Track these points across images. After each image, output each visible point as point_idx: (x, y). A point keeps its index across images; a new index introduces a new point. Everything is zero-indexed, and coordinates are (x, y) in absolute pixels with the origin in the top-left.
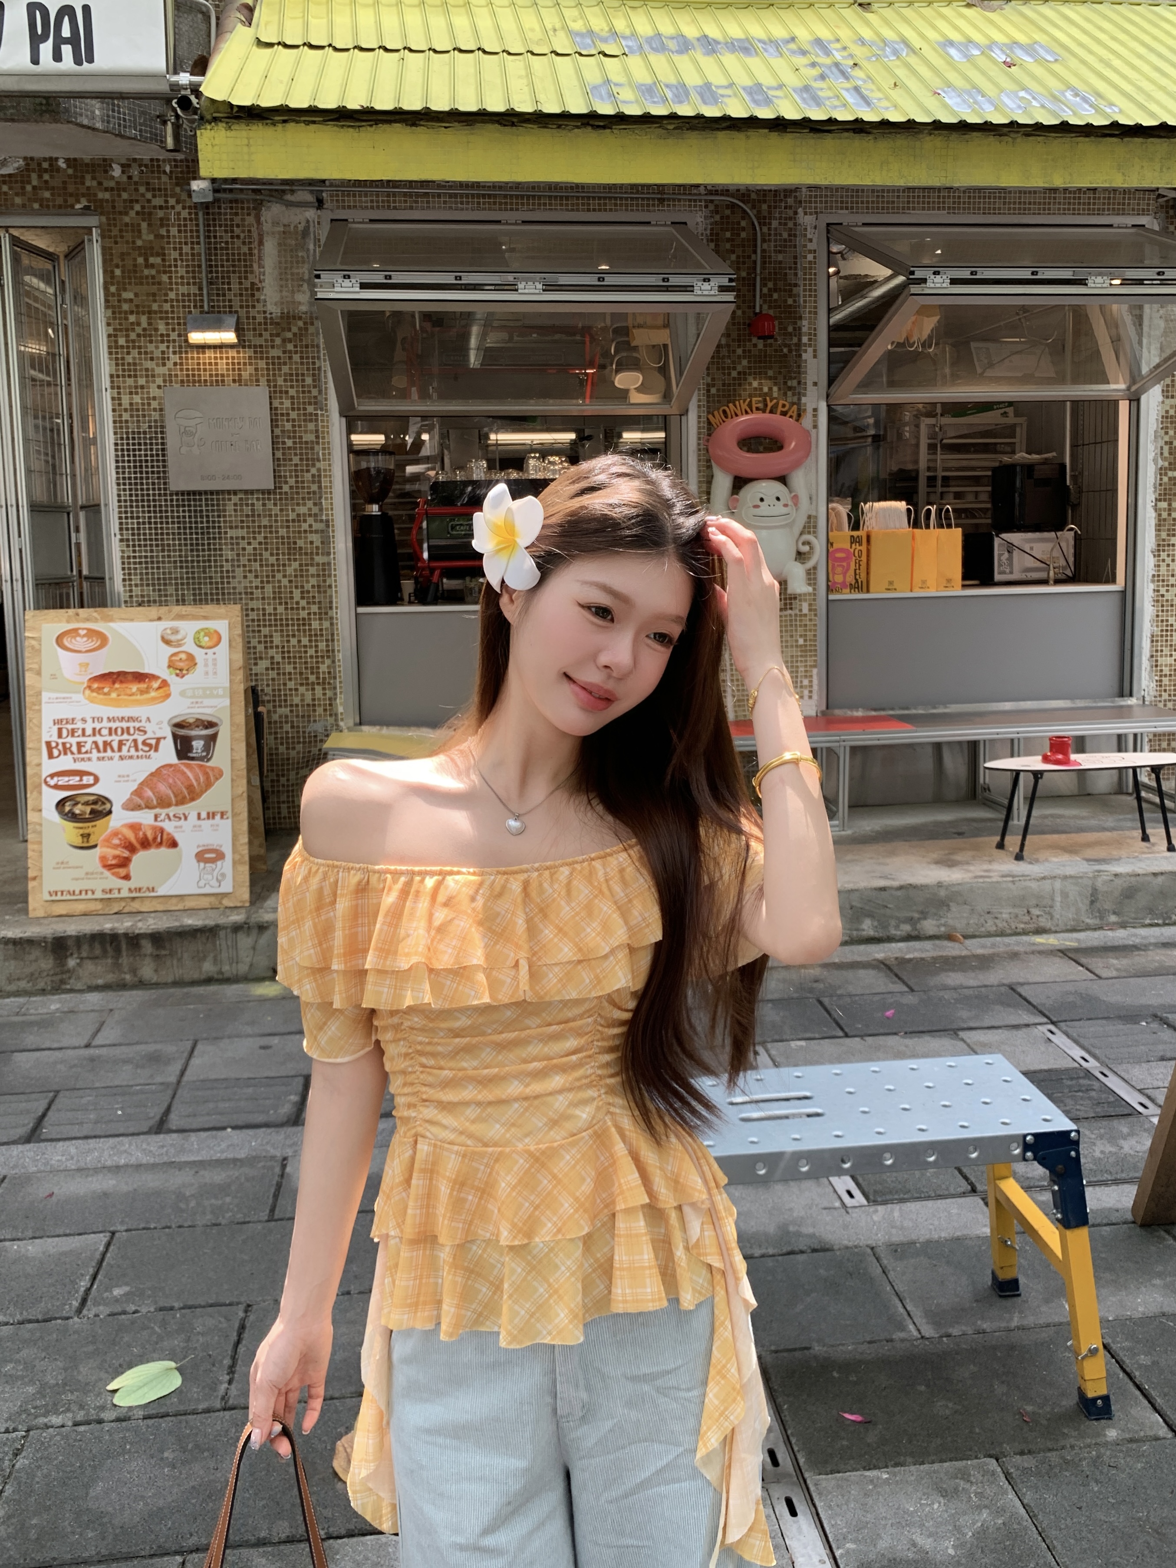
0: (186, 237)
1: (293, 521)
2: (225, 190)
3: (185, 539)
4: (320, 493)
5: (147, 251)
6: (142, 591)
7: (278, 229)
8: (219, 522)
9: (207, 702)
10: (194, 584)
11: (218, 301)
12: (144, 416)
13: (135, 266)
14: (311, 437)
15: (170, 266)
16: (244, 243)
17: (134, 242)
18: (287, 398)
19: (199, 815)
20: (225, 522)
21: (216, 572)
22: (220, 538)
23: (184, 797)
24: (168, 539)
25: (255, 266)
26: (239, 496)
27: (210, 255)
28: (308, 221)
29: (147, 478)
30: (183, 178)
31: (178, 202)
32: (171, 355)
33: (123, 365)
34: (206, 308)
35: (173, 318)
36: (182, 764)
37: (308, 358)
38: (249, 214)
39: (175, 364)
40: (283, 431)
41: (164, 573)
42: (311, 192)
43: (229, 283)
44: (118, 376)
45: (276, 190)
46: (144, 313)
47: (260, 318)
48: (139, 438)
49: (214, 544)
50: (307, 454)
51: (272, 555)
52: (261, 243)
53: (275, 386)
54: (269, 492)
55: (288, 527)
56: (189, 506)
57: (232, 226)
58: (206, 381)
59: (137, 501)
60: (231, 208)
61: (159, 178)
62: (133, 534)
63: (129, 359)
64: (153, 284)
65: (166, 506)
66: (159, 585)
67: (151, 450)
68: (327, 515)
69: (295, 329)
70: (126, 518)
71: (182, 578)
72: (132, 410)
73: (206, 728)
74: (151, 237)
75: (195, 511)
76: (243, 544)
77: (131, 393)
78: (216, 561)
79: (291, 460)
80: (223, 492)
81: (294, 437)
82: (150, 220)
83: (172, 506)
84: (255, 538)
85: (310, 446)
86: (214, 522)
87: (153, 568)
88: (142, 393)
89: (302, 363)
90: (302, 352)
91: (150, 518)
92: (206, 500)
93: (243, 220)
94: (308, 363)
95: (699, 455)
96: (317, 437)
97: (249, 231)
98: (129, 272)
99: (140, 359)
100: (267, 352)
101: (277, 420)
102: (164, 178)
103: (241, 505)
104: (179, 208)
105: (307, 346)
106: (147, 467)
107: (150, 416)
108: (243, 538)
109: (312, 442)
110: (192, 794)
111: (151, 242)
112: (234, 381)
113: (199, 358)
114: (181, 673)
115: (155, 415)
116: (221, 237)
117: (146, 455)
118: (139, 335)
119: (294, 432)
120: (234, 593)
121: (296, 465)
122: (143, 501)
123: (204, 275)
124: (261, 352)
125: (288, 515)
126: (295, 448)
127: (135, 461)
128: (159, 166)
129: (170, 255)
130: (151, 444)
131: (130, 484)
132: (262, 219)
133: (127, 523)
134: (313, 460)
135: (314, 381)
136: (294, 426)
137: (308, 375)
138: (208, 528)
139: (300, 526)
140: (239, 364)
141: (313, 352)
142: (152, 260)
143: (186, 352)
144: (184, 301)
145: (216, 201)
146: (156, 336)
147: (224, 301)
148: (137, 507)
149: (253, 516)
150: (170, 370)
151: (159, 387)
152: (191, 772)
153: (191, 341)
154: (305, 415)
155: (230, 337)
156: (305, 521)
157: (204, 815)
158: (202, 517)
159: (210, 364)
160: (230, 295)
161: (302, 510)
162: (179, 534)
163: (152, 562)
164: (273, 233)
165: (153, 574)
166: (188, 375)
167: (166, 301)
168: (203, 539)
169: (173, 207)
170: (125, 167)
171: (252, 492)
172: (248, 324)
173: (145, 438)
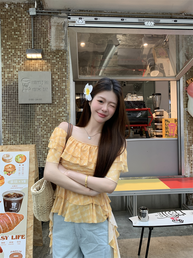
0: (27, 26)
1: (58, 113)
2: (40, 12)
3: (23, 119)
4: (66, 104)
5: (15, 30)
6: (8, 135)
7: (55, 24)
8: (34, 114)
9: (19, 186)
10: (25, 133)
11: (37, 45)
12: (12, 80)
13: (11, 34)
14: (64, 87)
15: (22, 35)
16: (45, 28)
17: (11, 27)
18: (57, 75)
19: (12, 236)
20: (36, 113)
21: (32, 129)
22: (34, 119)
23: (7, 229)
24: (18, 119)
25: (48, 35)
26: (41, 106)
27: (35, 32)
28: (65, 22)
29: (12, 100)
30: (27, 9)
31: (25, 16)
32: (21, 62)
33: (6, 64)
34: (33, 48)
35: (22, 51)
36: (7, 214)
37: (64, 63)
38: (47, 20)
39: (22, 64)
40: (55, 85)
41: (16, 130)
42: (66, 13)
43: (40, 40)
44: (4, 68)
45: (56, 13)
46: (13, 49)
47: (49, 51)
48: (10, 87)
49: (32, 121)
50: (63, 92)
51: (50, 124)
52: (50, 28)
53: (53, 71)
54: (50, 104)
55: (56, 115)
56: (25, 108)
57: (42, 23)
58: (32, 70)
59: (8, 107)
60: (42, 18)
61: (20, 9)
62: (7, 117)
63: (8, 63)
64: (17, 40)
65: (18, 108)
66: (14, 134)
67: (14, 91)
68: (68, 111)
69: (60, 54)
70: (5, 112)
71: (21, 131)
72: (8, 79)
73: (18, 197)
74: (17, 26)
75: (27, 110)
76: (41, 120)
77: (8, 73)
78: (32, 126)
79: (57, 94)
80: (36, 104)
81: (59, 87)
82: (16, 21)
83: (19, 108)
84: (45, 119)
85: (64, 90)
86: (32, 113)
87: (12, 128)
88: (12, 73)
89: (62, 65)
90: (62, 61)
91: (12, 112)
92: (30, 106)
93: (45, 21)
94: (64, 65)
95: (184, 93)
96: (66, 87)
97: (47, 25)
98: (9, 36)
99: (12, 63)
100: (51, 61)
101: (54, 82)
102: (22, 9)
103: (41, 108)
104: (25, 17)
105: (64, 59)
106: (12, 96)
107: (14, 80)
108: (41, 119)
109: (64, 89)
110: (10, 227)
111: (16, 27)
112: (41, 70)
113: (30, 63)
114: (9, 173)
115: (15, 80)
116: (38, 26)
117: (12, 93)
118: (11, 56)
119: (59, 85)
120: (38, 136)
121: (59, 96)
122: (10, 107)
123: (32, 37)
124: (49, 61)
125: (56, 111)
126: (59, 91)
127: (8, 94)
128: (20, 5)
129: (22, 31)
130: (14, 89)
131: (6, 102)
132: (51, 21)
133: (5, 114)
134: (64, 94)
135: (65, 70)
136: (59, 84)
137: (64, 68)
138: (30, 115)
139: (60, 115)
140: (42, 64)
141: (65, 61)
142: (16, 33)
143: (26, 61)
144: (26, 45)
145: (37, 15)
146: (17, 56)
147: (38, 45)
148: (8, 109)
149: (45, 112)
150: (21, 66)
151: (17, 71)
152: (10, 217)
153: (27, 57)
154: (62, 80)
155: (39, 56)
156: (61, 113)
157: (14, 237)
158: (29, 112)
159: (33, 64)
160: (40, 44)
161: (61, 110)
162: (21, 117)
163: (12, 126)
164: (54, 25)
165: (12, 130)
166: (26, 68)
167: (20, 45)
168: (29, 119)
169: (24, 17)
170: (9, 5)
171: (45, 104)
172: (46, 52)
173: (12, 87)
